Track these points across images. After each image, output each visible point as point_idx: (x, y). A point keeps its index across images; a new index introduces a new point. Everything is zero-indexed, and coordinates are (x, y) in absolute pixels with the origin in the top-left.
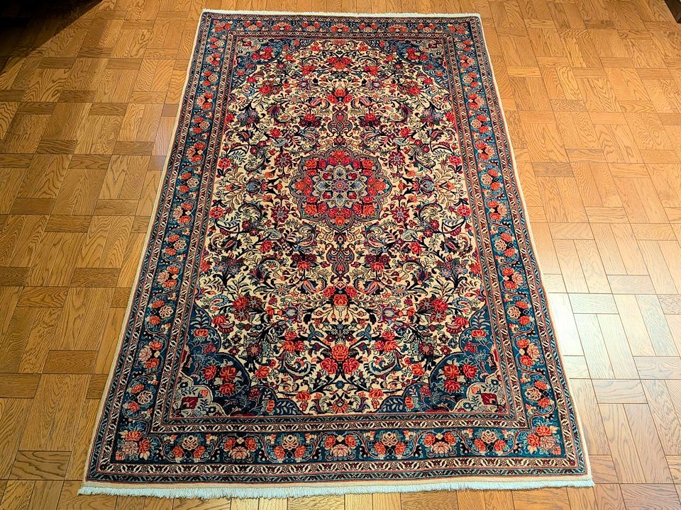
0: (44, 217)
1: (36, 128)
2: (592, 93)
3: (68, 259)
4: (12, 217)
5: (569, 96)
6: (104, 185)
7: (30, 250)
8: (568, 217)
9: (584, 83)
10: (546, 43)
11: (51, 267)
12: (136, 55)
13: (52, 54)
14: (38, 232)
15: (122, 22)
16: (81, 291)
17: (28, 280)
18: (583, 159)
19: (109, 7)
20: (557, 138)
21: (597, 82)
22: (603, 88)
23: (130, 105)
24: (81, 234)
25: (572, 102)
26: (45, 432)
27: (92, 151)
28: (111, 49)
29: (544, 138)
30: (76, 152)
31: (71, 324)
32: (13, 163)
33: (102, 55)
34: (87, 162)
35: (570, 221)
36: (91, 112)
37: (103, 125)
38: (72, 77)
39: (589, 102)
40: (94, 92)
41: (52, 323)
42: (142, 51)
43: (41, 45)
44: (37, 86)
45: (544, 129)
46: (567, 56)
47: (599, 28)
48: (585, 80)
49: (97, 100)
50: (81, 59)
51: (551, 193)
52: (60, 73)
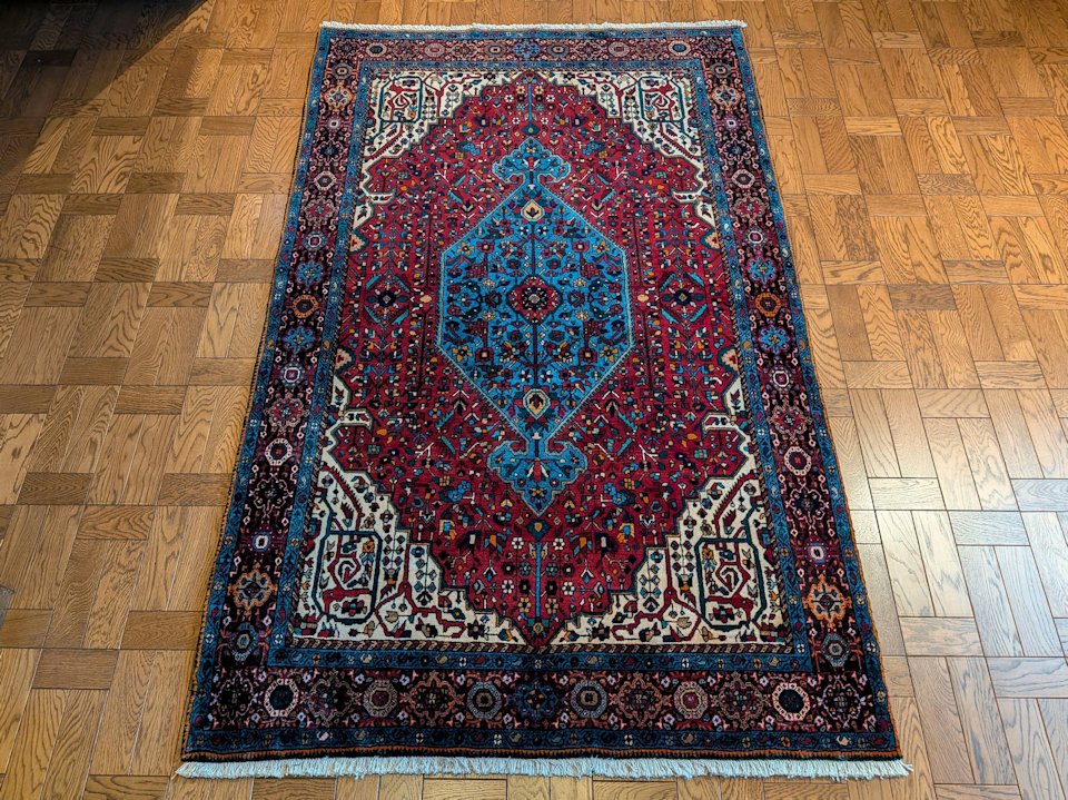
0: (112, 388)
1: (94, 238)
2: (985, 162)
3: (153, 459)
4: (63, 388)
5: (950, 169)
6: (204, 335)
7: (93, 443)
8: (948, 379)
9: (971, 143)
10: (909, 74)
11: (127, 472)
12: (246, 109)
13: (114, 112)
14: (104, 415)
15: (221, 52)
16: (174, 513)
17: (93, 494)
18: (971, 278)
19: (199, 26)
20: (928, 242)
21: (993, 142)
22: (1003, 153)
23: (240, 197)
24: (171, 417)
25: (953, 177)
26: (129, 744)
27: (183, 276)
28: (205, 101)
29: (906, 241)
30: (158, 279)
31: (161, 567)
32: (61, 298)
33: (192, 112)
34: (176, 296)
35: (950, 386)
36: (179, 210)
37: (198, 233)
38: (147, 150)
39: (980, 177)
40: (181, 176)
41: (133, 565)
42: (254, 104)
43: (95, 95)
44: (92, 166)
45: (906, 226)
46: (943, 97)
47: (997, 45)
48: (974, 139)
49: (186, 189)
50: (159, 118)
51: (919, 338)
52: (127, 143)
